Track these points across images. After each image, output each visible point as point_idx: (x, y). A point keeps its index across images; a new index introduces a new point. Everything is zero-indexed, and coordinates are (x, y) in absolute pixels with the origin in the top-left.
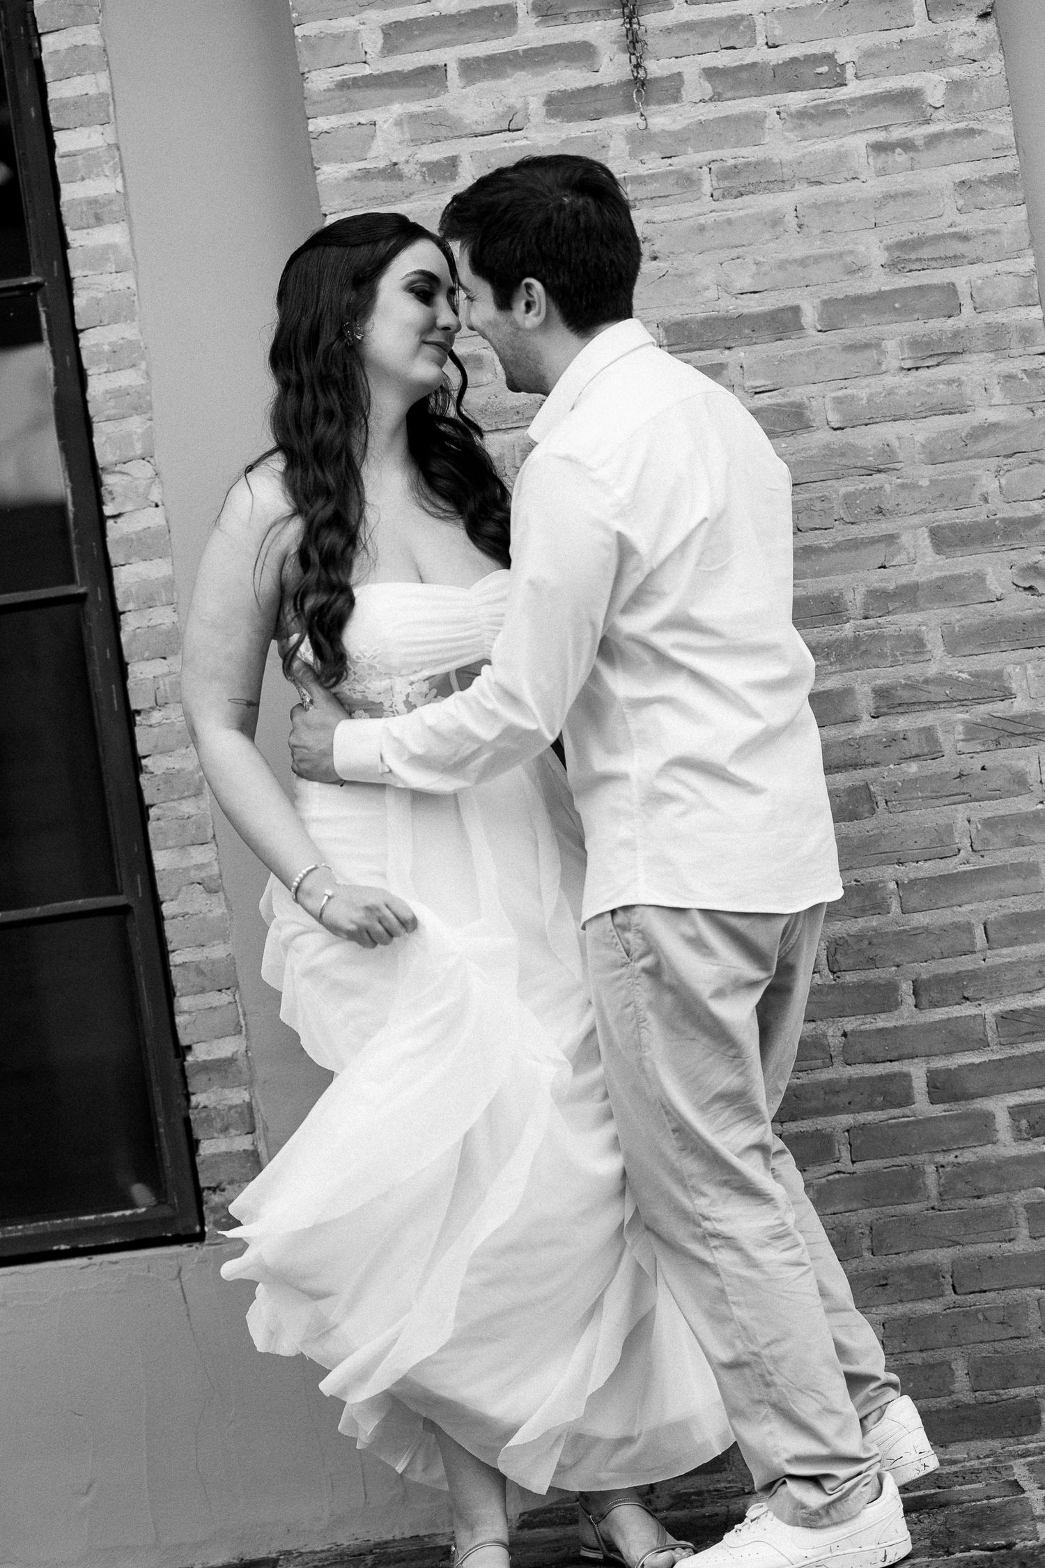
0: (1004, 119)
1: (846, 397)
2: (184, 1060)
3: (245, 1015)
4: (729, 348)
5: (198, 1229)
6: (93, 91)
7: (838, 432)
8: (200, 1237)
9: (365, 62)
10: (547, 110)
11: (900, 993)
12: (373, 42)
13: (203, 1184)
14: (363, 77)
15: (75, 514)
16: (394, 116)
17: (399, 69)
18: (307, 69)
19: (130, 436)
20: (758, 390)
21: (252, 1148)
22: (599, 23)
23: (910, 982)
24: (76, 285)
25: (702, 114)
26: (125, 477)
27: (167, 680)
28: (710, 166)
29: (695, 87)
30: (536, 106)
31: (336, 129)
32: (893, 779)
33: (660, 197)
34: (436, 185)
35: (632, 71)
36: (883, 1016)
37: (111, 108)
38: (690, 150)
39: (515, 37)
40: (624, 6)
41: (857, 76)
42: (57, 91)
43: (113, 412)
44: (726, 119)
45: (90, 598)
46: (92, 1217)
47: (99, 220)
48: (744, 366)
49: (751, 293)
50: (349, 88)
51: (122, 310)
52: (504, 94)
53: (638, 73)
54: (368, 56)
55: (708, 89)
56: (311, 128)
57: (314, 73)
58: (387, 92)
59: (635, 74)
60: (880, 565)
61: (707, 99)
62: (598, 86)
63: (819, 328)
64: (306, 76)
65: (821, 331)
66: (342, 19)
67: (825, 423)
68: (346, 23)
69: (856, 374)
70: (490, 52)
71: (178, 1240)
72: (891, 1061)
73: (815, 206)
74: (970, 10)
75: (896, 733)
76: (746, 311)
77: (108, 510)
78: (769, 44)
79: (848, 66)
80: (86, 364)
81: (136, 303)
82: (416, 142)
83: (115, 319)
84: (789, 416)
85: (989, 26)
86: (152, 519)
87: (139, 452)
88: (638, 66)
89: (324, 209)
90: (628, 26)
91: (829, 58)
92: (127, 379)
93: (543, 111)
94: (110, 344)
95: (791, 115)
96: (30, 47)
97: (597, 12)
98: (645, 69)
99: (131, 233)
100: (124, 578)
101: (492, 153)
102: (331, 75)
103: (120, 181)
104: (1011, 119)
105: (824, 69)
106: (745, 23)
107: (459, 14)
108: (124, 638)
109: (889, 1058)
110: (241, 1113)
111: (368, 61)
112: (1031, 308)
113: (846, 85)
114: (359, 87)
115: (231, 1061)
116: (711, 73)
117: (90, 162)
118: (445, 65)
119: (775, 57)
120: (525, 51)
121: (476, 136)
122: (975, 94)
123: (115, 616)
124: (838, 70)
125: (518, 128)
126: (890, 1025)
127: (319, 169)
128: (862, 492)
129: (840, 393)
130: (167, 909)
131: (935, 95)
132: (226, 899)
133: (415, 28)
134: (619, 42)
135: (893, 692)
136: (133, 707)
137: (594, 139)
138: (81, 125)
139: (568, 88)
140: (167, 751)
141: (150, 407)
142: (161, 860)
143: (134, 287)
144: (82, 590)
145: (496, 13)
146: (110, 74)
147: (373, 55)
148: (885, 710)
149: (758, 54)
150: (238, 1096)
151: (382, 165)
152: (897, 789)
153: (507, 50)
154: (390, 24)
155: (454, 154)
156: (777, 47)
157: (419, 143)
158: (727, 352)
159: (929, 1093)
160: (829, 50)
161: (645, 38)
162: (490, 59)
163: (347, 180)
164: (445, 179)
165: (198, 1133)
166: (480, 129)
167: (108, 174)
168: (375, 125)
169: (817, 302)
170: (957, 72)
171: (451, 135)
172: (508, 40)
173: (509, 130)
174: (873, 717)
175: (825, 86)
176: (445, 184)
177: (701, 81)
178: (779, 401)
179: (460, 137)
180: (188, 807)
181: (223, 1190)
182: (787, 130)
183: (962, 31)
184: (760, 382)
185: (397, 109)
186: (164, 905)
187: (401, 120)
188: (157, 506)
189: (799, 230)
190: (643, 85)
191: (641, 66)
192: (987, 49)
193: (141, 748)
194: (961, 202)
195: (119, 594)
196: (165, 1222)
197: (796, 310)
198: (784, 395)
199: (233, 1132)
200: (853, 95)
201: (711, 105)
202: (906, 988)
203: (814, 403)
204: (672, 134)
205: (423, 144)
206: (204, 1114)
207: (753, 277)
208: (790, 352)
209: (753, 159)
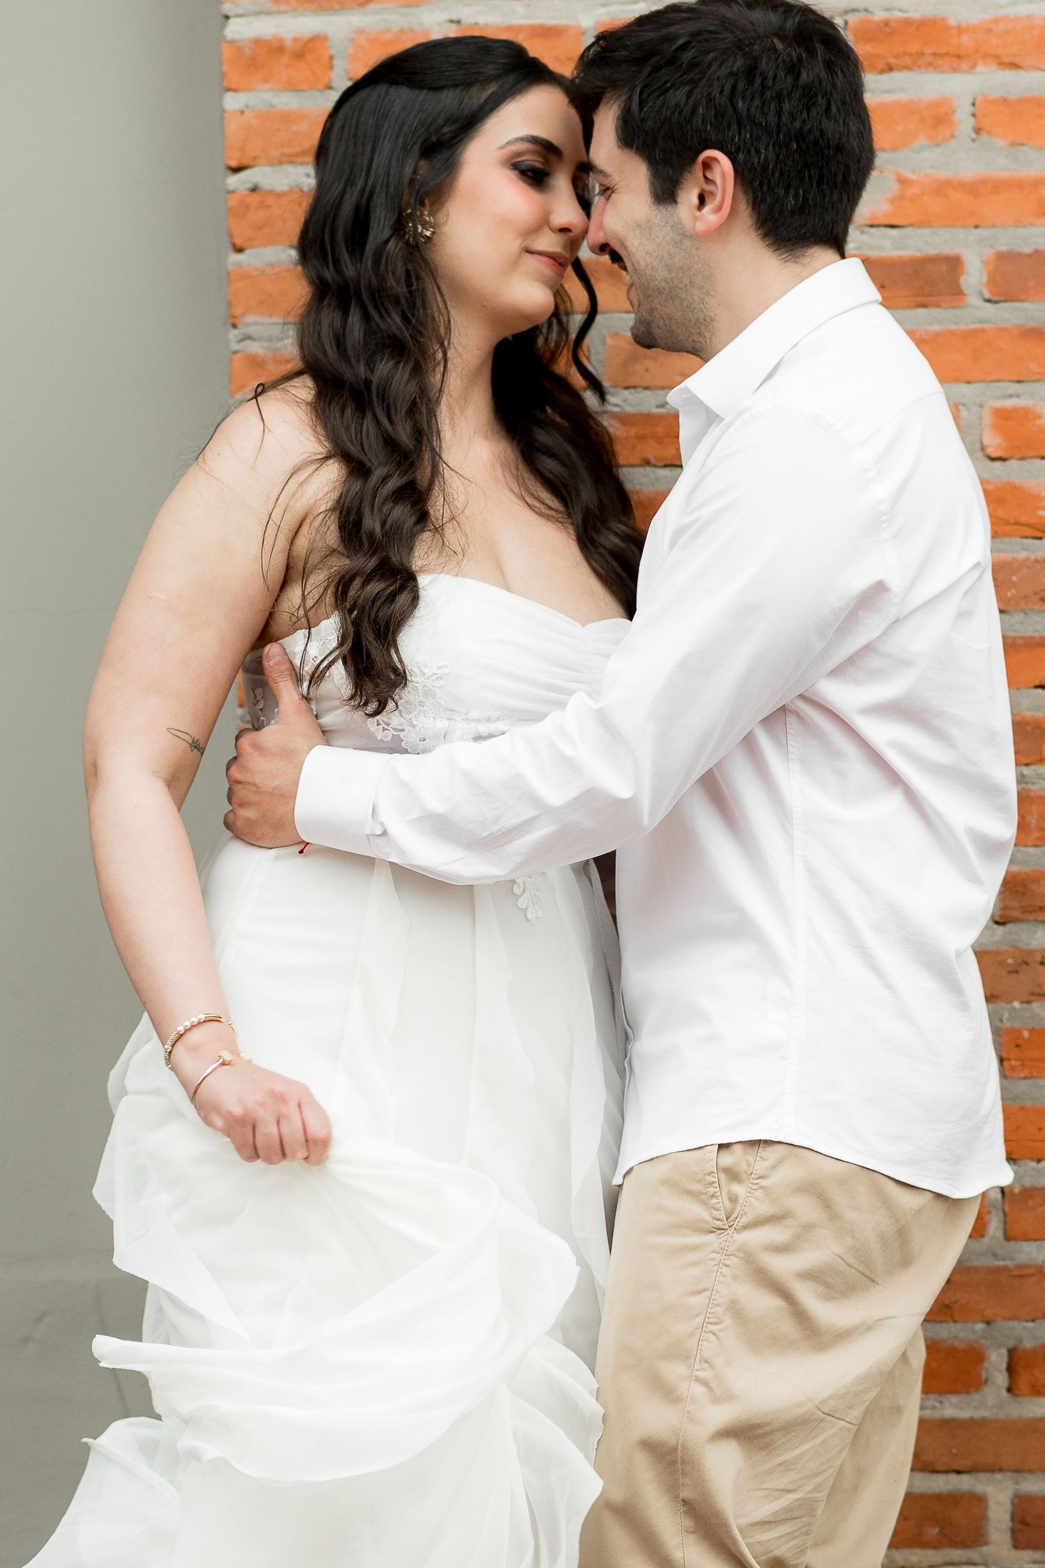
1: (1016, 410)
7: (998, 464)
11: (986, 1365)
23: (1004, 1352)
32: (1017, 1025)
36: (954, 1399)
49: (886, 226)
60: (1037, 683)
63: (987, 295)
65: (989, 301)
67: (978, 446)
69: (1037, 377)
72: (959, 1472)
73: (1005, 101)
75: (1030, 953)
89: (227, 8)
109: (955, 1467)
126: (965, 1414)
128: (1024, 564)
129: (1008, 403)
135: (1033, 887)
148: (1016, 914)
152: (1020, 1042)
159: (1013, 1531)
169: (989, 253)
174: (997, 923)
189: (974, 136)
197: (954, 264)
202: (997, 1359)
203: (963, 414)
207: (892, 201)
208: (937, 328)
209: (915, 15)
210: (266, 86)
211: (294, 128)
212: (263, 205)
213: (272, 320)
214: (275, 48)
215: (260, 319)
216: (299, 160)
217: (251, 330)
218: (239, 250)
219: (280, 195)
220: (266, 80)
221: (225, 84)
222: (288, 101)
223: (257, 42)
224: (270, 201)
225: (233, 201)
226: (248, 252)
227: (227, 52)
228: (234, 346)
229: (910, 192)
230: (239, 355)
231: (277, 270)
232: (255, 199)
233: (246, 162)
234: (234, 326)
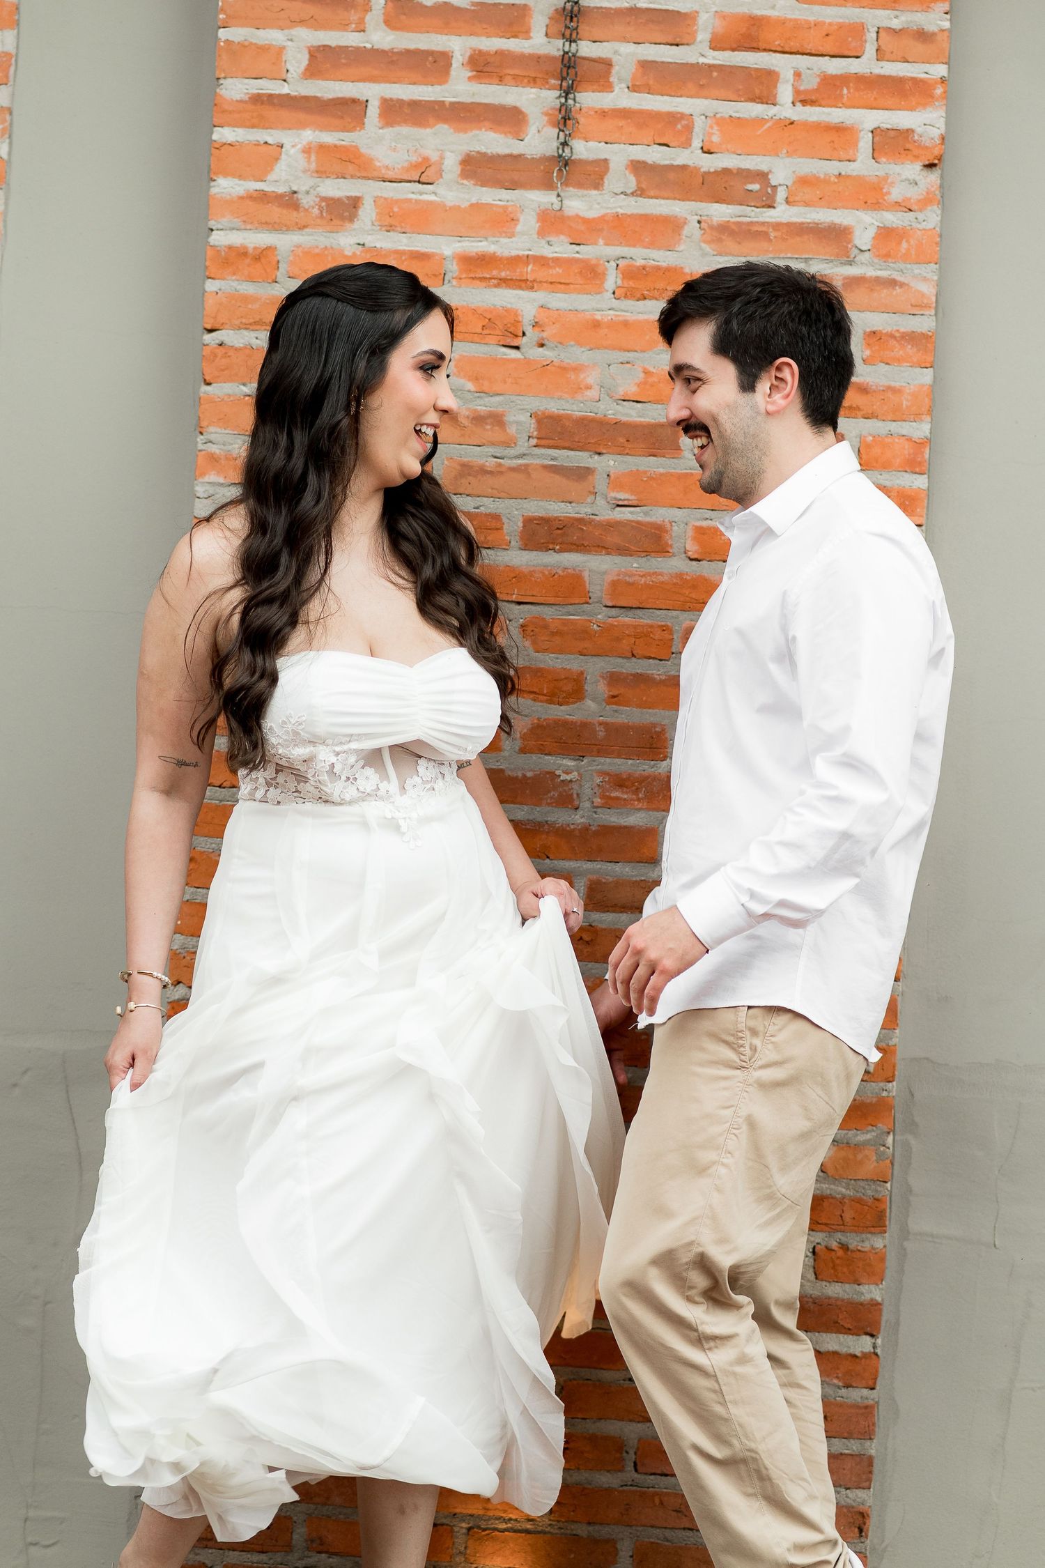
0: (929, 276)
1: (709, 528)
4: (599, 454)
7: (694, 563)
9: (285, 81)
10: (462, 170)
12: (296, 61)
14: (280, 95)
16: (304, 143)
17: (319, 95)
18: (223, 75)
20: (620, 503)
22: (534, 90)
25: (621, 207)
28: (618, 262)
29: (619, 178)
30: (451, 164)
31: (241, 144)
33: (561, 283)
34: (333, 223)
35: (558, 148)
38: (601, 241)
39: (443, 87)
40: (563, 79)
41: (787, 201)
44: (646, 218)
48: (611, 474)
49: (634, 401)
50: (262, 103)
52: (421, 143)
53: (563, 151)
54: (289, 75)
55: (632, 182)
56: (215, 137)
57: (229, 81)
58: (302, 116)
59: (560, 151)
61: (629, 191)
62: (520, 156)
64: (221, 81)
66: (271, 31)
67: (683, 550)
68: (272, 36)
70: (416, 97)
74: (917, 157)
76: (624, 419)
78: (705, 149)
79: (780, 189)
82: (321, 173)
84: (646, 536)
85: (933, 177)
88: (565, 144)
89: (212, 224)
90: (563, 100)
91: (762, 176)
93: (458, 169)
95: (712, 227)
97: (535, 79)
98: (571, 149)
101: (397, 201)
102: (247, 87)
104: (936, 278)
105: (755, 187)
106: (684, 122)
107: (391, 51)
111: (288, 80)
112: (918, 476)
113: (774, 207)
114: (273, 104)
116: (638, 167)
118: (367, 101)
119: (709, 163)
120: (452, 104)
121: (384, 181)
122: (904, 245)
124: (769, 190)
125: (430, 181)
127: (214, 180)
129: (705, 524)
131: (863, 238)
133: (343, 56)
134: (551, 115)
137: (505, 207)
139: (489, 151)
145: (430, 58)
147: (295, 75)
149: (690, 157)
151: (281, 189)
153: (432, 99)
154: (319, 46)
155: (358, 194)
156: (711, 153)
157: (324, 176)
158: (596, 457)
160: (764, 168)
161: (578, 116)
162: (415, 104)
163: (241, 198)
164: (343, 218)
166: (390, 175)
168: (282, 147)
170: (892, 219)
171: (359, 175)
172: (438, 88)
173: (419, 182)
175: (753, 204)
176: (341, 223)
177: (627, 172)
178: (640, 519)
179: (368, 178)
182: (705, 242)
183: (904, 177)
184: (622, 495)
185: (309, 136)
187: (310, 148)
190: (566, 164)
191: (568, 145)
192: (926, 201)
194: (868, 353)
198: (646, 514)
200: (778, 220)
201: (632, 200)
203: (675, 528)
204: (586, 221)
205: (327, 177)
207: (639, 385)
208: (661, 470)
209: (664, 264)
210: (234, 278)
211: (250, 306)
212: (226, 355)
213: (227, 431)
214: (241, 253)
215: (219, 430)
216: (251, 328)
217: (212, 437)
218: (209, 384)
219: (240, 349)
220: (234, 274)
221: (207, 274)
222: (247, 288)
223: (230, 248)
224: (231, 353)
225: (206, 351)
226: (214, 385)
227: (210, 253)
228: (200, 447)
229: (650, 380)
230: (203, 453)
231: (232, 399)
232: (221, 351)
233: (217, 326)
234: (201, 433)
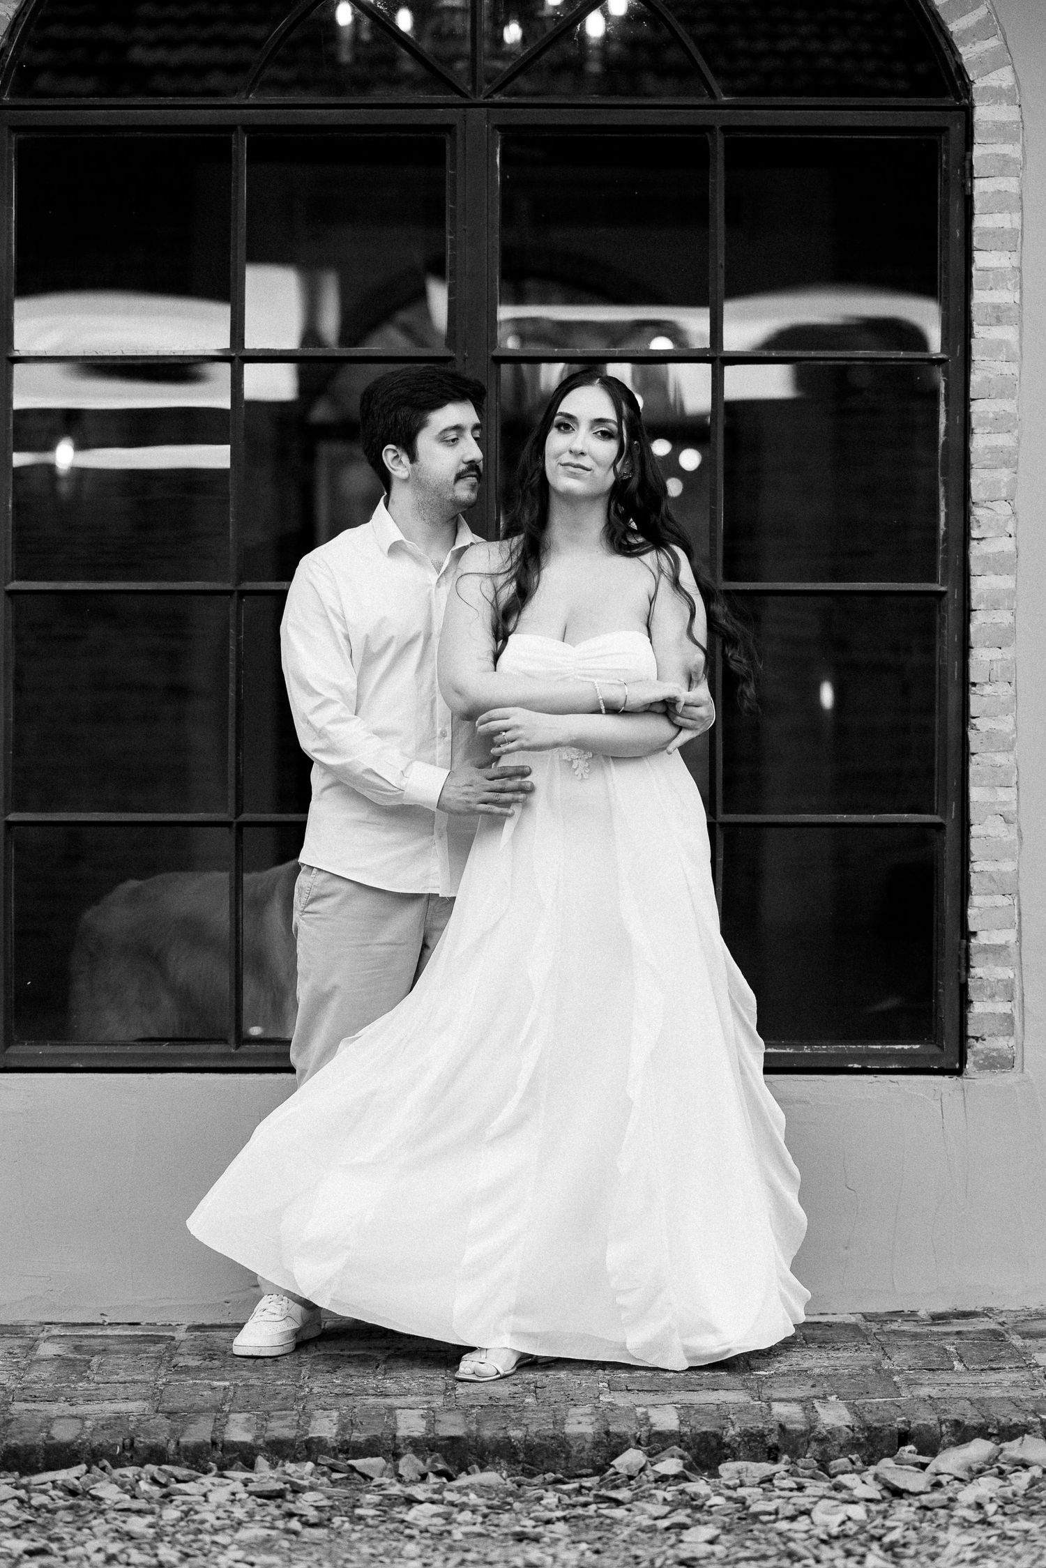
2: (968, 941)
3: (1020, 914)
5: (957, 1066)
6: (1008, 226)
8: (959, 1072)
13: (971, 1032)
15: (946, 533)
19: (999, 483)
21: (1010, 1012)
24: (974, 366)
26: (989, 511)
27: (1000, 664)
37: (1019, 240)
42: (980, 222)
43: (989, 462)
45: (949, 595)
46: (879, 1047)
47: (999, 321)
51: (1005, 390)
71: (941, 1072)
77: (975, 533)
80: (974, 423)
81: (1017, 386)
83: (1001, 395)
86: (1007, 545)
87: (1003, 495)
92: (1002, 440)
94: (994, 413)
96: (964, 185)
99: (1021, 335)
100: (980, 586)
103: (1017, 296)
108: (972, 628)
110: (1006, 986)
115: (1004, 947)
117: (999, 279)
123: (966, 612)
130: (974, 830)
132: (1019, 830)
136: (972, 680)
138: (995, 250)
140: (993, 716)
141: (1017, 463)
142: (975, 794)
143: (1018, 375)
144: (943, 589)
146: (1022, 214)
150: (1007, 973)
165: (972, 995)
167: (1009, 286)
180: (1000, 759)
181: (984, 1040)
186: (973, 827)
188: (1010, 536)
193: (973, 712)
195: (974, 596)
196: (933, 1057)
199: (997, 998)
206: (979, 983)
